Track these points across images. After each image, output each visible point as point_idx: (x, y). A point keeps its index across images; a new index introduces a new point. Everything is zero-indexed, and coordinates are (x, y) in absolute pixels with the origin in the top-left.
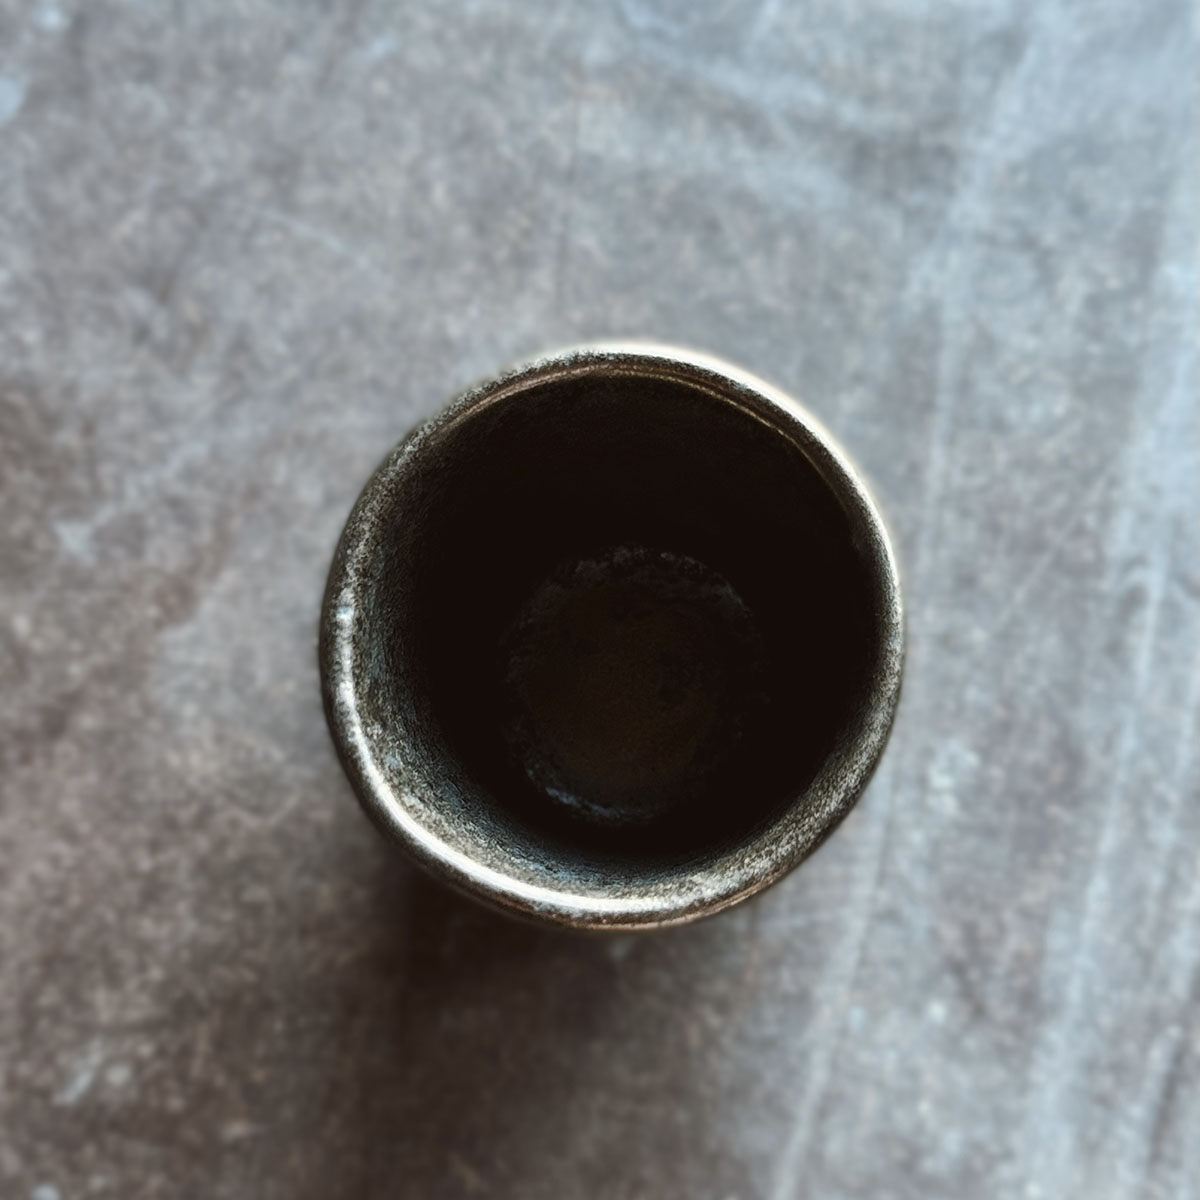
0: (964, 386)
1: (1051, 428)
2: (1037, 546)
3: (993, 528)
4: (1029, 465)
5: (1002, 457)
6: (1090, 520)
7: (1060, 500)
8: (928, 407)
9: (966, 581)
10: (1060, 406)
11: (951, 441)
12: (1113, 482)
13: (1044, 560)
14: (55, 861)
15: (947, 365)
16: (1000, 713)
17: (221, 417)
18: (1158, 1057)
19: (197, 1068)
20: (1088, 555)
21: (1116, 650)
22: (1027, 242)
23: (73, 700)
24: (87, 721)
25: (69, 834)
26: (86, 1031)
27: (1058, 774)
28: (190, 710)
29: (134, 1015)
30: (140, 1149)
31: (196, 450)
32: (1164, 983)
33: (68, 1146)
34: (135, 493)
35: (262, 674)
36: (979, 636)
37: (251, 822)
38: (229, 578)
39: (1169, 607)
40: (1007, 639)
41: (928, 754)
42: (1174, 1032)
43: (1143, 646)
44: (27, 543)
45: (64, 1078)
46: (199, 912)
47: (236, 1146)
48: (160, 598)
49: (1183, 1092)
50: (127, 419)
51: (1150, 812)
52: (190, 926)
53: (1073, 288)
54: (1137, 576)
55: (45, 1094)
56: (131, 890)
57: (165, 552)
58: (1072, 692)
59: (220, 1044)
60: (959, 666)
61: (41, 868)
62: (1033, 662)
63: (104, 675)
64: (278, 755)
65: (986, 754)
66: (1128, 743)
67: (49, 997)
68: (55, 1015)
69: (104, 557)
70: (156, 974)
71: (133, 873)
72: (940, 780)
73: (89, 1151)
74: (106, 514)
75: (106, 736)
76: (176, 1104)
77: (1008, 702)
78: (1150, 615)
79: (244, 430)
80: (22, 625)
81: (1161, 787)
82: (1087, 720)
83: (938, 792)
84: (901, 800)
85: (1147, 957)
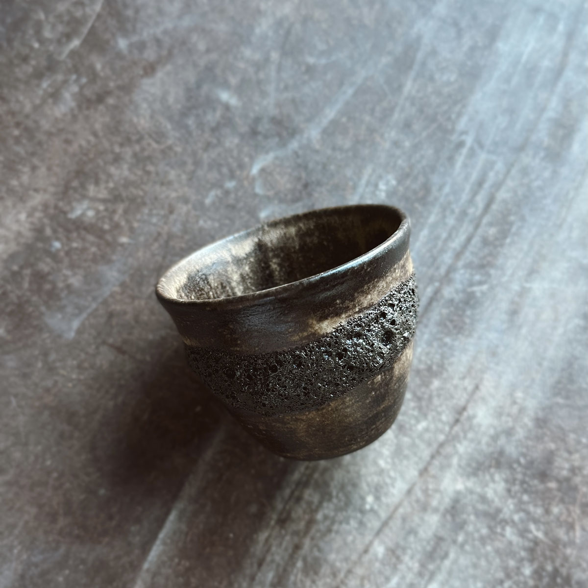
0: (424, 64)
1: (448, 83)
2: (433, 119)
3: (421, 111)
4: (439, 93)
5: (430, 89)
6: (453, 116)
7: (445, 107)
8: (410, 67)
9: (407, 125)
10: (453, 78)
11: (415, 80)
12: (464, 106)
13: (434, 126)
14: (89, 142)
15: (420, 56)
16: (407, 170)
17: (180, 17)
18: (429, 291)
19: (116, 218)
20: (450, 127)
21: (451, 159)
22: (456, 24)
23: (108, 93)
24: (111, 101)
25: (95, 134)
26: (84, 197)
27: (421, 194)
28: (145, 106)
29: (101, 196)
30: (91, 238)
31: (169, 25)
32: (438, 268)
33: (68, 231)
34: (146, 34)
35: (171, 100)
36: (407, 144)
37: (155, 145)
38: (169, 67)
39: (472, 149)
40: (416, 147)
41: (380, 177)
42: (437, 284)
43: (460, 160)
44: (107, 42)
45: (73, 209)
46: (130, 169)
47: (122, 245)
48: (145, 69)
49: (435, 304)
50: (150, 11)
51: (448, 213)
52: (126, 173)
53: (467, 42)
54: (463, 137)
55: (65, 213)
56: (110, 157)
57: (150, 54)
58: (433, 169)
59: (126, 212)
60: (398, 152)
61: (84, 143)
62: (422, 157)
63: (121, 88)
64: (169, 126)
65: (399, 182)
66: (447, 189)
67: (75, 183)
68: (75, 190)
69: (130, 52)
70: (111, 185)
71: (112, 152)
72: (382, 186)
73: (75, 235)
74: (135, 38)
75: (115, 107)
76: (106, 227)
77: (411, 167)
78: (464, 151)
79: (187, 22)
80: (99, 67)
81: (454, 206)
82: (435, 179)
83: (380, 191)
84: (367, 190)
85: (434, 259)
